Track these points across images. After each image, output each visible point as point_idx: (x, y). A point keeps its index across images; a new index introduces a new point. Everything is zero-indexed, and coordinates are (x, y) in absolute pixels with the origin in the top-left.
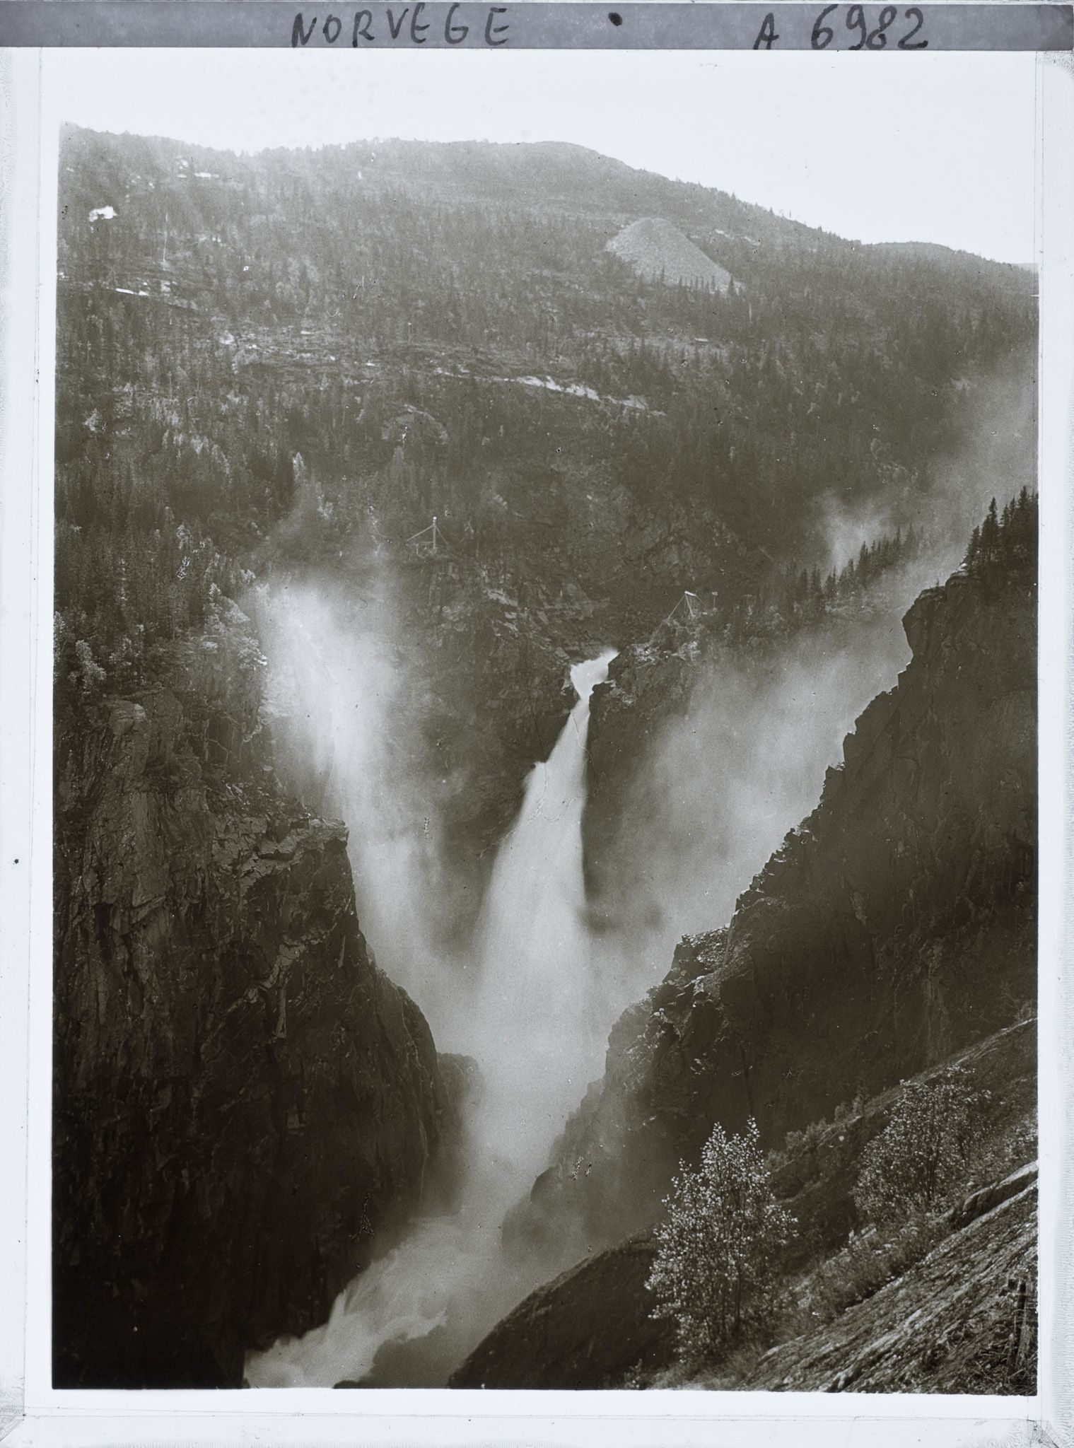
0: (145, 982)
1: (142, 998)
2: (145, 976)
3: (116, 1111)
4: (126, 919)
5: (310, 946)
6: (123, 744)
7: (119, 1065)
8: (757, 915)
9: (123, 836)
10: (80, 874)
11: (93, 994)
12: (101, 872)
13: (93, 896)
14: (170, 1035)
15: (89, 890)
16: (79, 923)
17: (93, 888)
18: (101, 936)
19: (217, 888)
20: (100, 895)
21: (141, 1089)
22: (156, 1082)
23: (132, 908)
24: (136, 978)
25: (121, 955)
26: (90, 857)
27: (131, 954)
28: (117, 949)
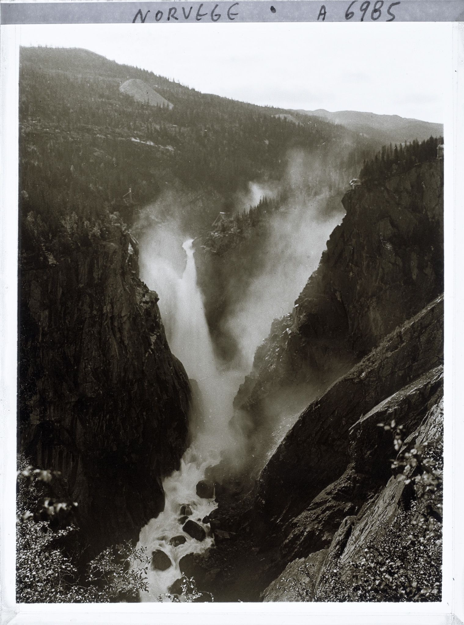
0: (126, 345)
1: (127, 350)
2: (126, 342)
3: (123, 392)
4: (119, 322)
5: (157, 335)
6: (113, 257)
7: (122, 375)
8: (306, 304)
9: (118, 290)
10: (105, 305)
11: (114, 349)
12: (112, 304)
13: (110, 313)
14: (136, 363)
15: (109, 311)
16: (106, 324)
17: (110, 310)
18: (112, 329)
19: (139, 311)
20: (113, 312)
21: (129, 384)
22: (134, 380)
23: (121, 317)
24: (124, 344)
25: (118, 336)
26: (108, 299)
27: (121, 335)
28: (117, 333)
